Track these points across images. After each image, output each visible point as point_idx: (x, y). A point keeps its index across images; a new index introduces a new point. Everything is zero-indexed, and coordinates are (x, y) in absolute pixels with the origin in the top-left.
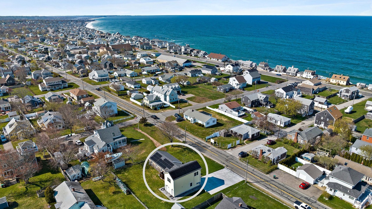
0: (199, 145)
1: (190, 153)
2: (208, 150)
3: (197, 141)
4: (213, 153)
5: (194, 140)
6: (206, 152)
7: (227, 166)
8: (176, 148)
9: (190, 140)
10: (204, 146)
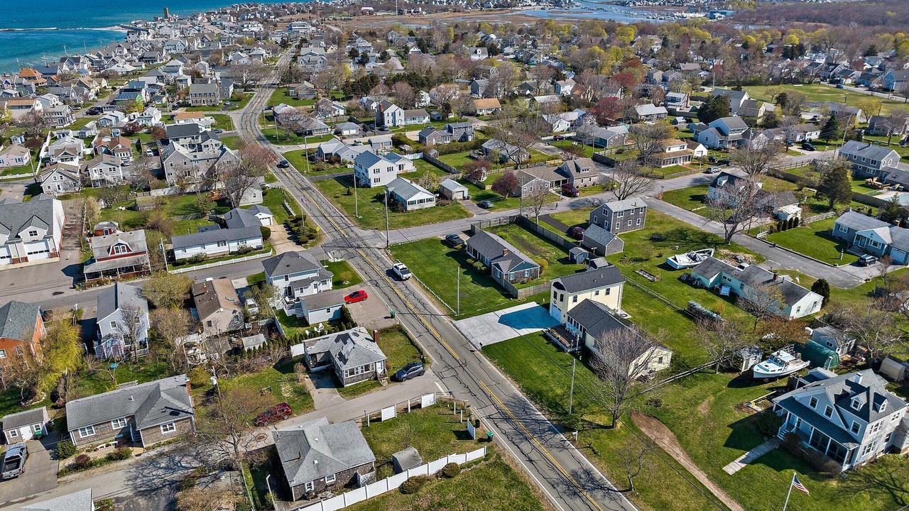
0: (521, 425)
1: (557, 395)
2: (500, 404)
3: (525, 447)
4: (490, 392)
5: (534, 456)
6: (507, 398)
7: (472, 351)
8: (600, 423)
9: (548, 455)
10: (507, 419)
